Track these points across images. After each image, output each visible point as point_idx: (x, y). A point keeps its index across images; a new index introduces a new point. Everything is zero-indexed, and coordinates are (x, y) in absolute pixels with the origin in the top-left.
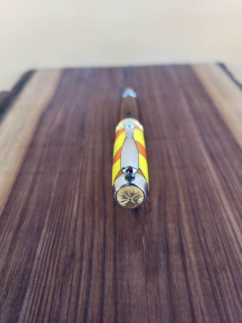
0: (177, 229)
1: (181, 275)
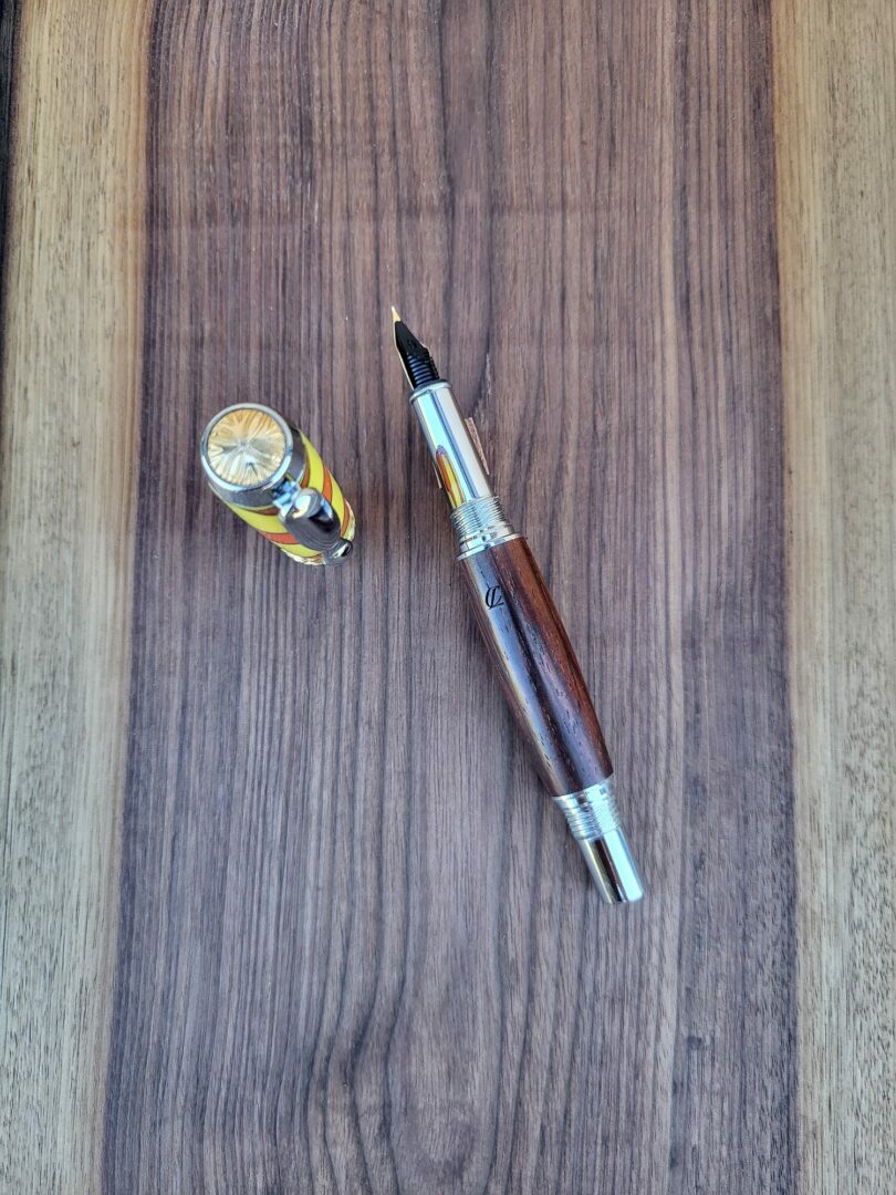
0: (546, 541)
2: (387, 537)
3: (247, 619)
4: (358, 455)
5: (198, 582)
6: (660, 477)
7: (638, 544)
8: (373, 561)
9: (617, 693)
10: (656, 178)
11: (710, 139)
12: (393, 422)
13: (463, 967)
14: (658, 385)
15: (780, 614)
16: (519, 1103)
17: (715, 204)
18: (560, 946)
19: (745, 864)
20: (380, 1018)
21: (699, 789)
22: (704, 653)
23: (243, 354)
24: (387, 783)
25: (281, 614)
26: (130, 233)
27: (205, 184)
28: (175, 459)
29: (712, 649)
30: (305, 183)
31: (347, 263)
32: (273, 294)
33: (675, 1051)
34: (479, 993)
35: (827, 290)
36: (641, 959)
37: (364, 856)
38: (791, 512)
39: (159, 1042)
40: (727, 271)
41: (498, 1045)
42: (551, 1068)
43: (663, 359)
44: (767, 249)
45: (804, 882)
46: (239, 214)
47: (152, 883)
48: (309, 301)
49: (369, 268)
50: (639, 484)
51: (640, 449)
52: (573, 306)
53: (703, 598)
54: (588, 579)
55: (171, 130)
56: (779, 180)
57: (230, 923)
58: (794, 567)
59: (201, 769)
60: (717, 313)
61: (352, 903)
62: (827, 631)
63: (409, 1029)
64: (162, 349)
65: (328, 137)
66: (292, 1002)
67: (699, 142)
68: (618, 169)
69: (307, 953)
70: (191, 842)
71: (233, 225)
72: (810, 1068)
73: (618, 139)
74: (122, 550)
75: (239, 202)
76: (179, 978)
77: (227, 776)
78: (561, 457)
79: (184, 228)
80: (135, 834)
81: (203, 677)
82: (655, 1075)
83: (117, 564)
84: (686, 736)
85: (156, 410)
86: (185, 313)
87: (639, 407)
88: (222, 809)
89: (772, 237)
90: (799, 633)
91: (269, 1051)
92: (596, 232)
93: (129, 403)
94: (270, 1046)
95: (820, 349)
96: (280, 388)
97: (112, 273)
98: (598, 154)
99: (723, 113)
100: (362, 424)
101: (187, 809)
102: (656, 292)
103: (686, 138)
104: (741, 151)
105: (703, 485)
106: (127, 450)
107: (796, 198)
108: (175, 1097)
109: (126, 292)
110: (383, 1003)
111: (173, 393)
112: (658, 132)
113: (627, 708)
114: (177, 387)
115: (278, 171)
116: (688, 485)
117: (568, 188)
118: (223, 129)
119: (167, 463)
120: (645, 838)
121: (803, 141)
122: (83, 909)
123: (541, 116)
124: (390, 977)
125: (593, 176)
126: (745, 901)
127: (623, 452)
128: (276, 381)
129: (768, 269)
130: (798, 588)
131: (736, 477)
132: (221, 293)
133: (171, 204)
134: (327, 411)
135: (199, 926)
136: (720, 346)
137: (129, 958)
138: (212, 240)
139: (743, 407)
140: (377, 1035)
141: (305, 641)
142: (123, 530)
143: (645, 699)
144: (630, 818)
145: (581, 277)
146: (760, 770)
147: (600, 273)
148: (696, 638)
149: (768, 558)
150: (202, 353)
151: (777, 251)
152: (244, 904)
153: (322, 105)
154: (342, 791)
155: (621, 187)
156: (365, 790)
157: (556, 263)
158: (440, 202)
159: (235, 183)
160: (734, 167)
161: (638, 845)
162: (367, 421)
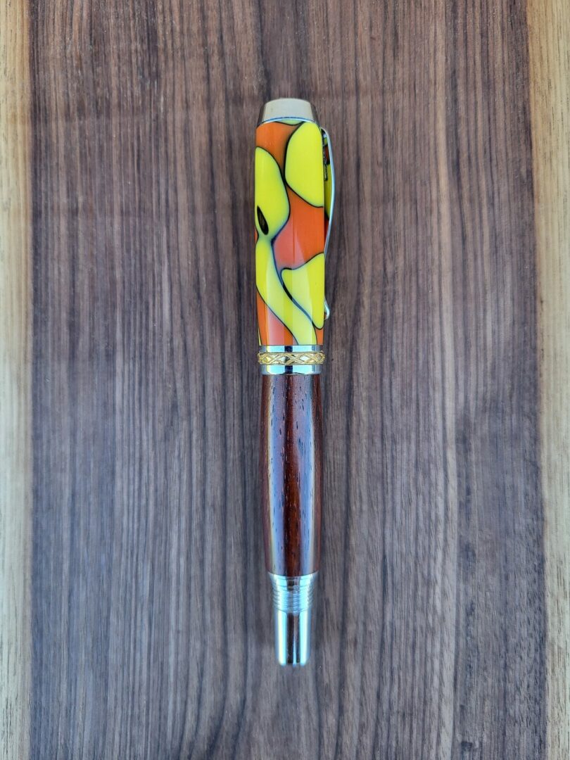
0: (348, 361)
1: (341, 445)
2: (223, 361)
3: (118, 427)
4: (199, 297)
5: (80, 399)
6: (437, 308)
7: (421, 362)
8: (213, 380)
9: (405, 480)
10: (432, 64)
11: (475, 30)
12: (226, 270)
13: (289, 689)
14: (435, 234)
15: (534, 416)
17: (479, 85)
18: (363, 674)
19: (506, 611)
20: (227, 727)
21: (470, 554)
22: (473, 447)
23: (108, 220)
24: (228, 552)
25: (144, 423)
26: (19, 128)
27: (75, 85)
28: (60, 305)
29: (479, 444)
30: (152, 81)
31: (187, 144)
32: (130, 171)
33: (452, 752)
34: (302, 709)
36: (425, 684)
37: (212, 607)
38: (542, 334)
39: (65, 744)
40: (490, 139)
41: (317, 748)
43: (439, 212)
44: (521, 120)
45: (552, 624)
46: (102, 109)
47: (55, 627)
48: (158, 176)
49: (204, 147)
50: (421, 314)
51: (421, 286)
52: (366, 171)
53: (472, 404)
54: (382, 391)
55: (48, 44)
56: (531, 62)
57: (114, 657)
58: (545, 377)
59: (87, 543)
60: (482, 175)
61: (204, 643)
63: (249, 735)
64: (46, 218)
65: (169, 42)
66: (162, 716)
67: (466, 34)
68: (401, 59)
69: (172, 679)
70: (82, 597)
71: (98, 117)
73: (400, 34)
74: (22, 376)
75: (101, 98)
76: (77, 697)
77: (108, 547)
78: (359, 294)
79: (60, 122)
80: (41, 591)
81: (86, 473)
83: (19, 387)
84: (460, 512)
85: (43, 267)
86: (63, 189)
87: (420, 252)
88: (104, 572)
89: (526, 111)
90: (549, 431)
91: (146, 751)
92: (384, 111)
93: (23, 262)
94: (146, 748)
96: (138, 246)
97: (7, 160)
98: (385, 47)
99: (485, 10)
100: (202, 272)
101: (79, 573)
102: (433, 160)
103: (455, 30)
104: (500, 40)
105: (472, 314)
107: (545, 77)
109: (17, 175)
110: (230, 716)
112: (433, 27)
113: (413, 491)
114: (59, 248)
115: (131, 72)
116: (460, 314)
117: (361, 76)
118: (88, 40)
119: (53, 307)
120: (428, 592)
121: (550, 30)
122: (5, 647)
123: (338, 17)
124: (234, 698)
125: (380, 65)
126: (506, 639)
127: (407, 289)
128: (135, 241)
129: (523, 137)
130: (548, 394)
131: (498, 307)
132: (90, 172)
133: (50, 102)
134: (174, 262)
135: (91, 659)
136: (485, 201)
137: (41, 683)
138: (82, 130)
139: (503, 249)
140: (226, 739)
141: (162, 443)
142: (22, 361)
143: (427, 485)
144: (416, 576)
145: (372, 148)
146: (518, 538)
147: (387, 144)
148: (467, 436)
149: (524, 371)
150: (77, 221)
151: (530, 122)
152: (124, 643)
153: (164, 17)
154: (194, 558)
155: (403, 74)
156: (211, 558)
157: (352, 138)
158: (259, 91)
159: (98, 84)
160: (495, 53)
161: (422, 598)
162: (206, 271)
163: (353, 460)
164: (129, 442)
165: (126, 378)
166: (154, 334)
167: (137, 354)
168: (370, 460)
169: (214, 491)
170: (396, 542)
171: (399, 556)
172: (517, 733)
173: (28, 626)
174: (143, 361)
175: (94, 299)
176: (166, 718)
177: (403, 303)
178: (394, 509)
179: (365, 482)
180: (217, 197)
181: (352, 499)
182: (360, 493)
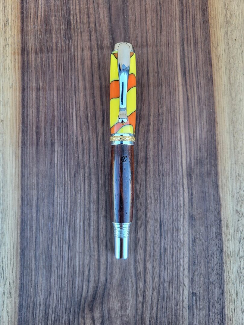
0: (145, 146)
1: (143, 177)
2: (97, 146)
3: (56, 172)
4: (88, 122)
5: (40, 161)
6: (178, 126)
7: (173, 146)
8: (93, 153)
9: (168, 191)
10: (175, 36)
11: (190, 24)
12: (98, 111)
13: (124, 274)
14: (177, 98)
15: (216, 166)
16: (142, 314)
17: (192, 44)
18: (153, 267)
19: (207, 240)
20: (100, 290)
21: (193, 218)
22: (193, 178)
23: (52, 92)
24: (100, 220)
25: (66, 170)
26: (16, 57)
27: (39, 41)
28: (32, 125)
29: (196, 177)
30: (69, 40)
31: (83, 64)
32: (60, 74)
33: (189, 297)
34: (130, 282)
35: (226, 69)
36: (178, 270)
37: (93, 242)
38: (218, 135)
39: (34, 300)
40: (197, 64)
41: (136, 297)
42: (152, 303)
43: (178, 90)
44: (208, 57)
45: (225, 245)
46: (50, 50)
47: (30, 252)
48: (71, 76)
49: (89, 65)
50: (172, 128)
51: (172, 118)
52: (151, 75)
53: (192, 161)
54: (158, 157)
55: (28, 25)
56: (211, 36)
57: (54, 264)
58: (219, 151)
59: (43, 218)
60: (194, 76)
61: (90, 257)
62: (229, 170)
63: (109, 293)
64: (27, 91)
65: (76, 26)
66: (73, 287)
67: (187, 25)
68: (163, 34)
69: (77, 272)
70: (41, 240)
71: (48, 53)
72: (228, 300)
73: (163, 25)
74: (17, 153)
75: (49, 46)
76: (39, 281)
77: (51, 220)
78: (149, 120)
79: (33, 55)
80: (24, 238)
82: (183, 304)
83: (16, 157)
84: (189, 203)
85: (26, 110)
86: (34, 80)
87: (172, 105)
88: (50, 230)
89: (209, 53)
90: (221, 171)
91: (67, 302)
92: (157, 53)
93: (18, 108)
94: (67, 300)
95: (225, 86)
96: (63, 102)
97: (11, 69)
98: (157, 30)
99: (194, 17)
101: (40, 230)
102: (176, 71)
103: (183, 24)
104: (199, 28)
105: (191, 128)
106: (18, 122)
107: (216, 42)
108: (39, 317)
109: (16, 74)
110: (101, 286)
111: (31, 104)
112: (175, 23)
113: (171, 195)
114: (32, 103)
115: (61, 37)
116: (187, 128)
117: (148, 40)
118: (44, 24)
119: (30, 126)
121: (218, 25)
122: (9, 261)
123: (140, 19)
124: (102, 278)
125: (156, 36)
126: (208, 252)
127: (167, 119)
128: (62, 100)
129: (209, 63)
130: (220, 158)
131: (201, 125)
132: (45, 74)
133: (29, 47)
134: (78, 109)
135: (44, 265)
136: (195, 86)
137: (24, 275)
138: (41, 58)
139: (202, 104)
140: (99, 296)
141: (73, 178)
142: (17, 146)
143: (176, 192)
144: (173, 228)
145: (153, 67)
146: (211, 212)
147: (158, 65)
148: (191, 173)
149: (211, 149)
150: (40, 92)
151: (211, 58)
152: (58, 258)
153: (74, 17)
154: (86, 223)
155: (164, 39)
156: (93, 222)
157: (145, 63)
158: (110, 45)
159: (48, 41)
160: (197, 33)
161: (176, 236)
162: (90, 111)
163: (148, 183)
164: (60, 178)
165: (59, 153)
166: (70, 136)
167: (63, 143)
168: (154, 183)
169: (94, 197)
170: (165, 215)
171: (166, 220)
172: (213, 288)
173: (19, 252)
174: (66, 146)
175: (46, 123)
176: (75, 288)
177: (166, 124)
178: (164, 201)
179: (152, 192)
180: (94, 84)
181: (148, 198)
182: (151, 196)
